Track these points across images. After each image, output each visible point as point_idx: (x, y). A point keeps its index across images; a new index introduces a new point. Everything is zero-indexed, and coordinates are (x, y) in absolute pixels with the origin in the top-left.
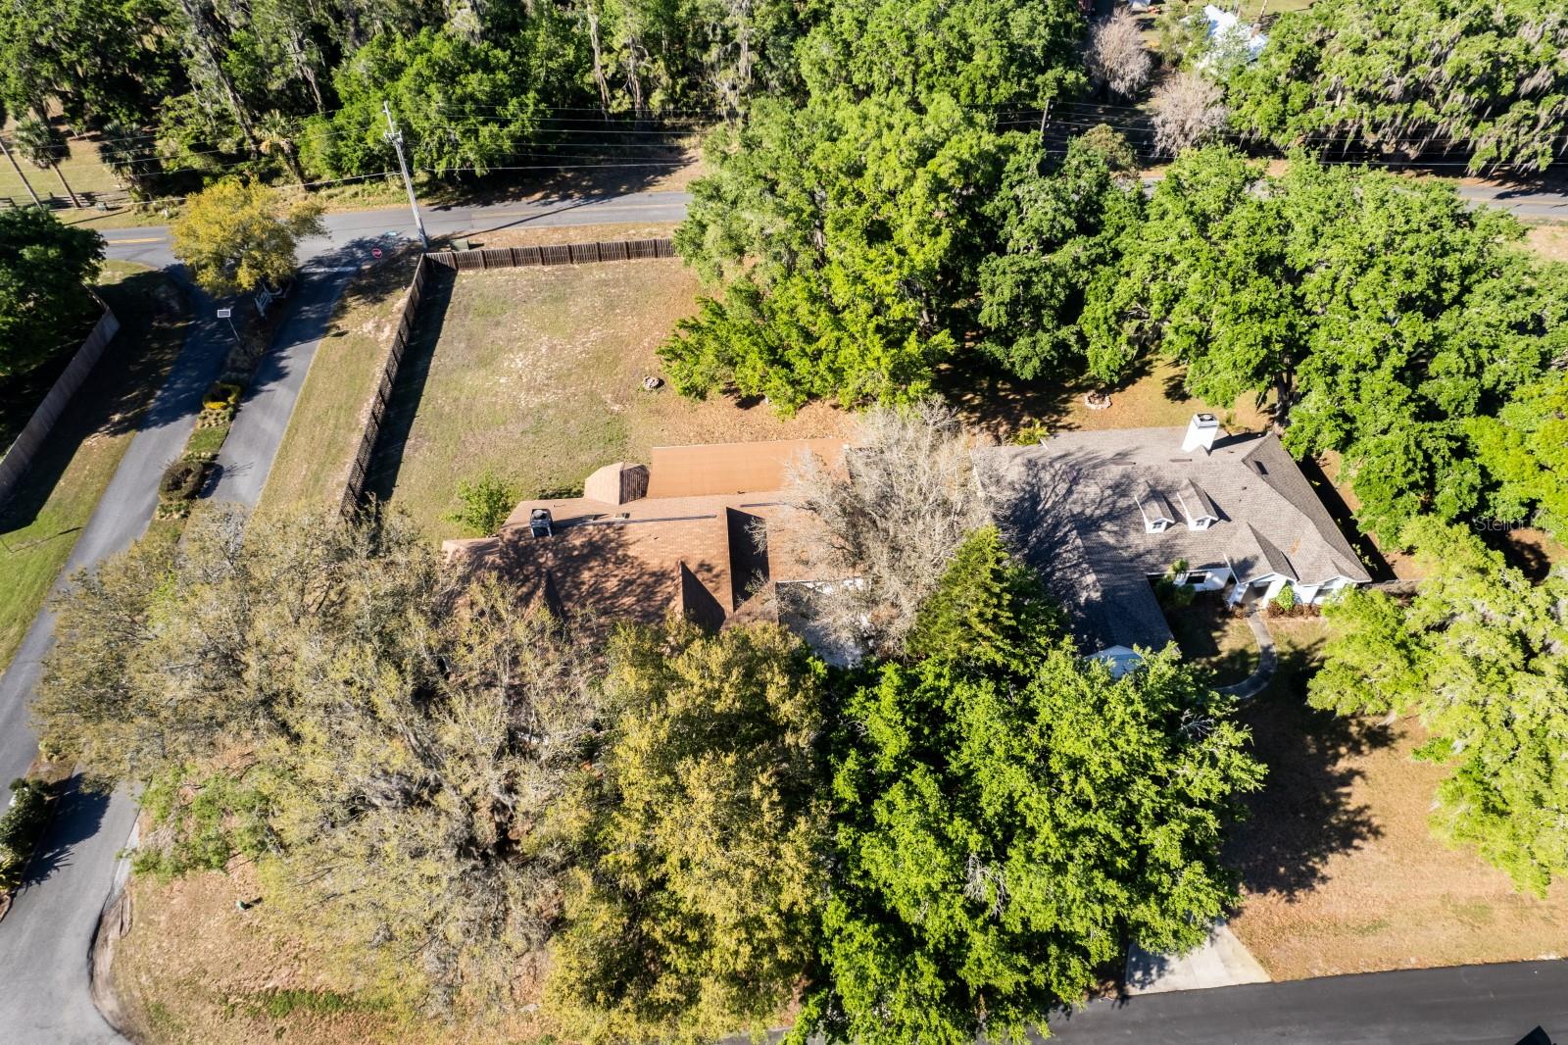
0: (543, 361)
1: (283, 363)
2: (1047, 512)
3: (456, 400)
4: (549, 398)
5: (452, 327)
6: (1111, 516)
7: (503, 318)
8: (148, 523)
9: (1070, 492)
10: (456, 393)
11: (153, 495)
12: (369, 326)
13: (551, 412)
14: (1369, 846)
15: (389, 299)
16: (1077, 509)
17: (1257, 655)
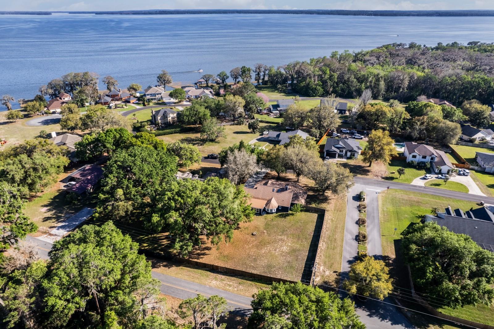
0: (279, 247)
1: (349, 265)
3: (302, 242)
7: (286, 264)
8: (367, 232)
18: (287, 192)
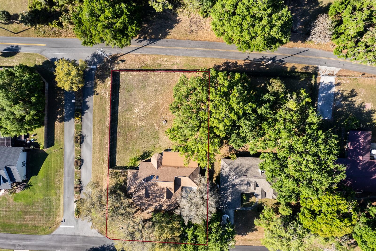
0: (142, 111)
1: (87, 104)
2: (229, 181)
3: (125, 122)
4: (144, 124)
5: (122, 95)
6: (239, 185)
7: (133, 93)
8: (74, 148)
10: (125, 120)
11: (73, 142)
12: (103, 92)
13: (144, 128)
15: (106, 82)
17: (255, 203)
18: (144, 178)
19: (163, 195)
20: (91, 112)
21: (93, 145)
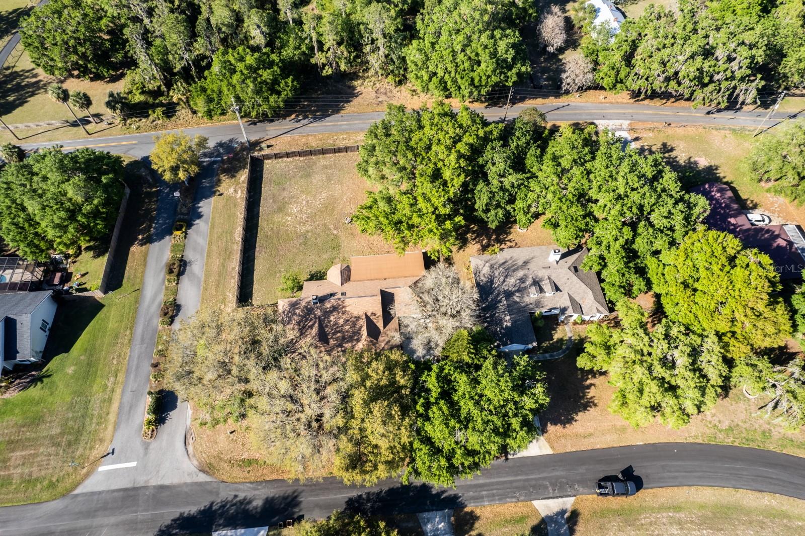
0: (304, 209)
1: (200, 210)
2: (496, 288)
3: (272, 228)
4: (308, 227)
5: (266, 190)
6: (518, 291)
7: (287, 186)
8: (164, 287)
9: (504, 281)
10: (272, 225)
11: (163, 273)
12: (232, 190)
13: (310, 234)
14: (592, 411)
15: (238, 175)
16: (506, 288)
17: (566, 340)
19: (359, 334)
20: (206, 222)
21: (206, 275)
